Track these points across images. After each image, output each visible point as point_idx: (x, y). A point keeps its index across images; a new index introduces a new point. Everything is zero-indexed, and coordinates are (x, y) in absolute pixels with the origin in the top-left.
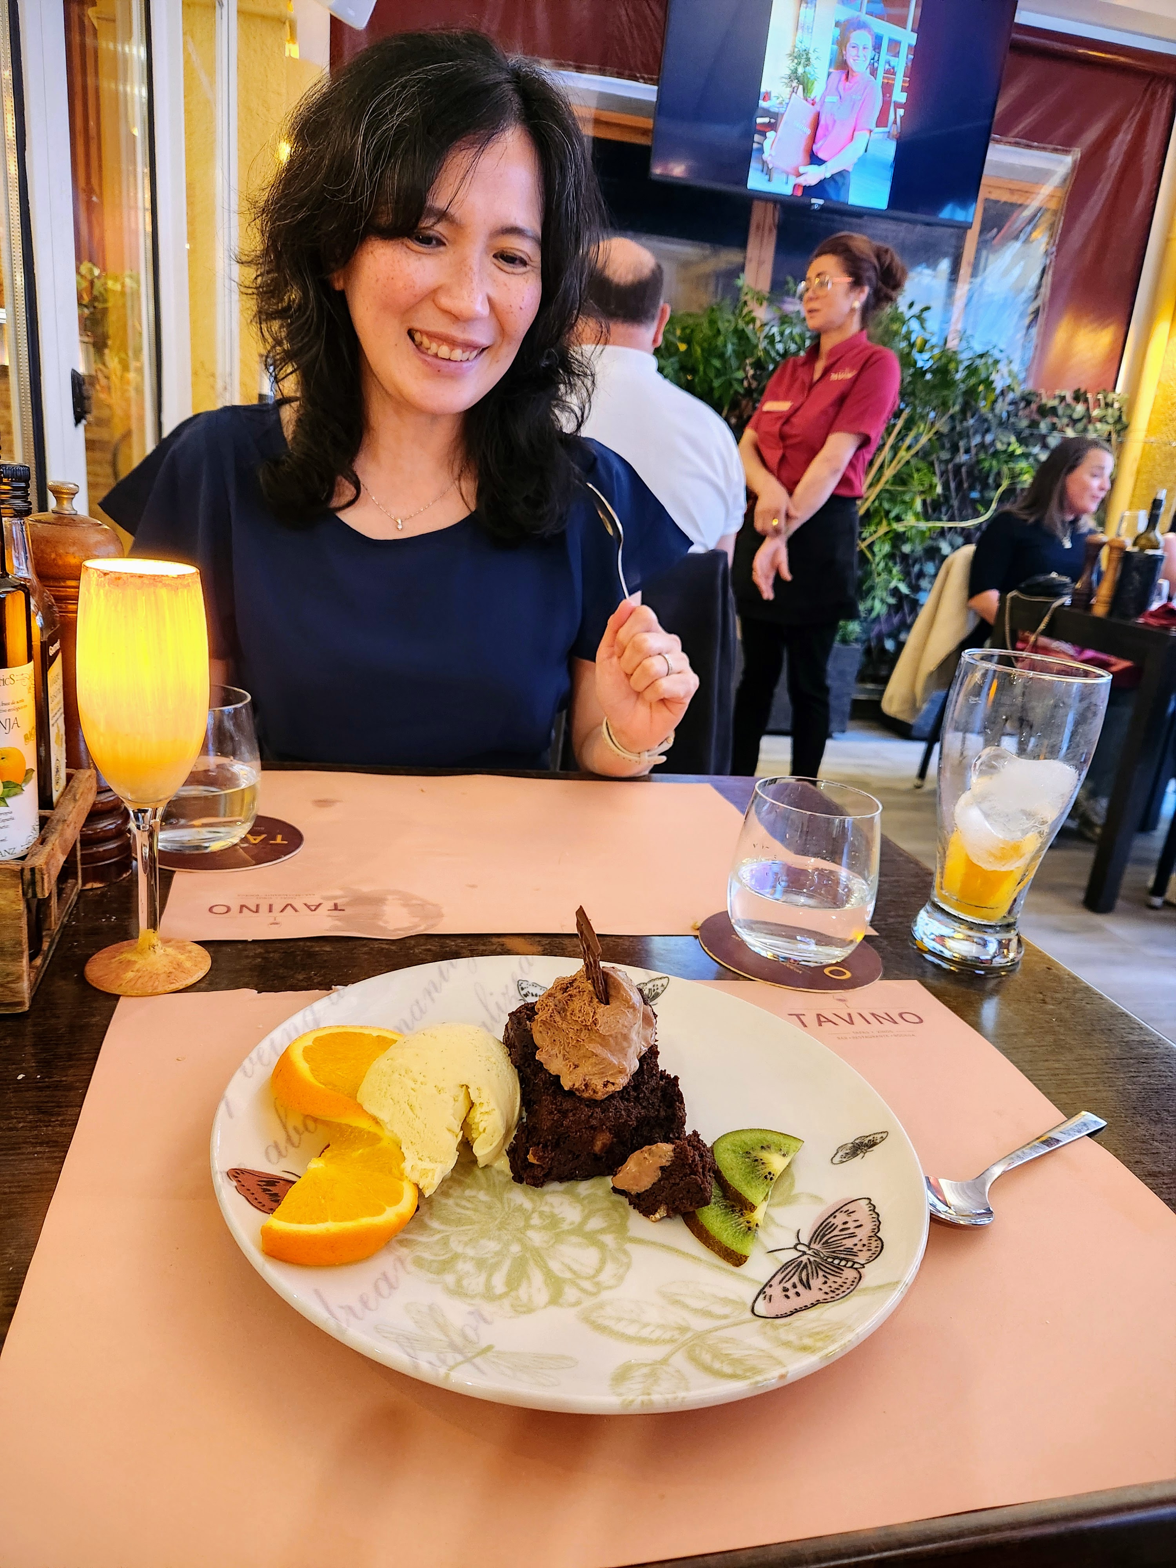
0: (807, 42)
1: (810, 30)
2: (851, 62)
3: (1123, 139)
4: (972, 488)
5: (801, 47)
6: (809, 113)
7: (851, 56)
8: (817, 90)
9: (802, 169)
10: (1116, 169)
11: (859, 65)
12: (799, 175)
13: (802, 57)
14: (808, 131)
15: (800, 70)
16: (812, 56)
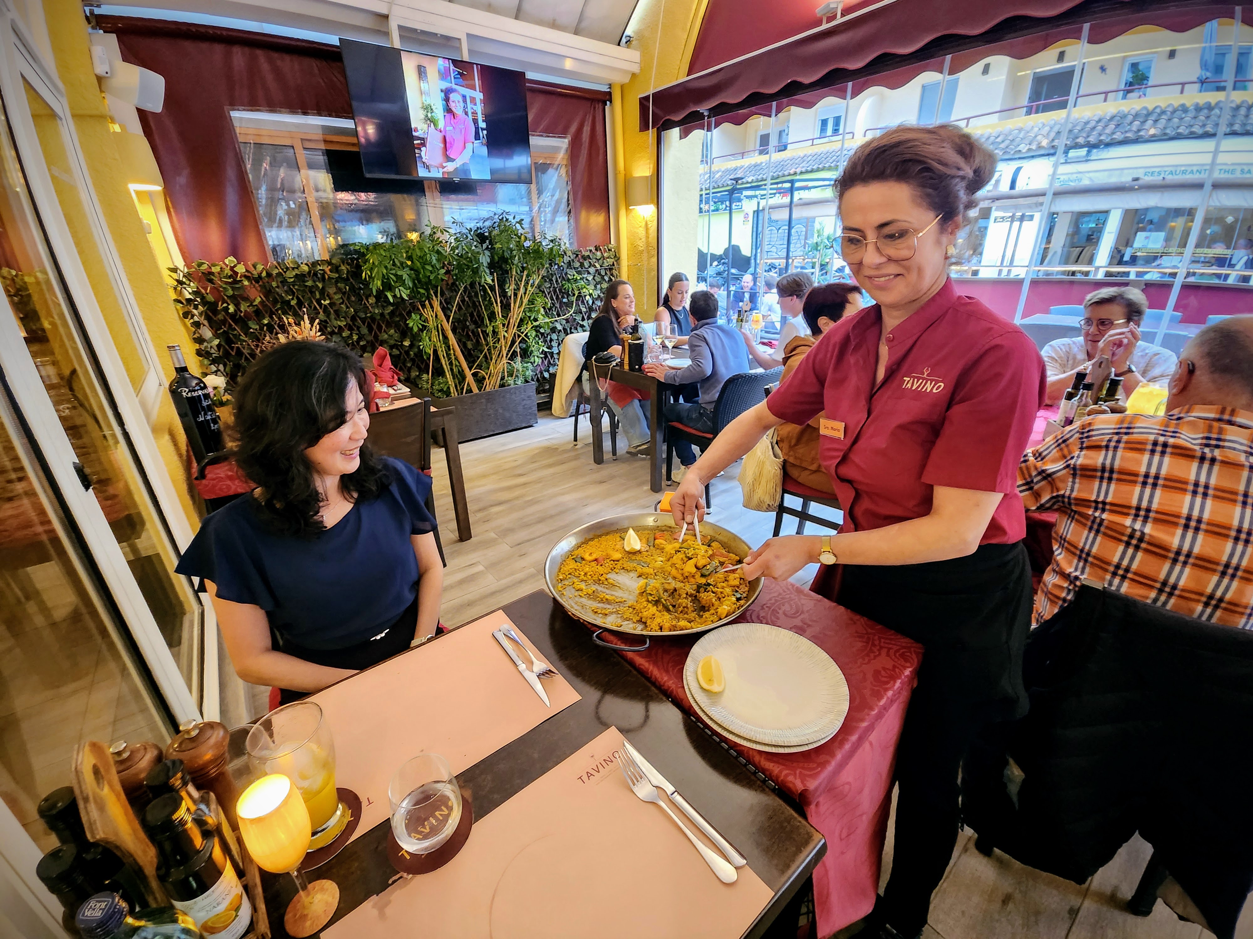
0: (428, 101)
1: (428, 94)
2: (453, 109)
3: (587, 129)
4: (563, 297)
5: (426, 103)
6: (440, 136)
7: (452, 105)
8: (441, 125)
9: (444, 165)
10: (587, 144)
11: (458, 109)
12: (444, 167)
13: (428, 108)
14: (442, 145)
15: (429, 115)
16: (433, 107)
